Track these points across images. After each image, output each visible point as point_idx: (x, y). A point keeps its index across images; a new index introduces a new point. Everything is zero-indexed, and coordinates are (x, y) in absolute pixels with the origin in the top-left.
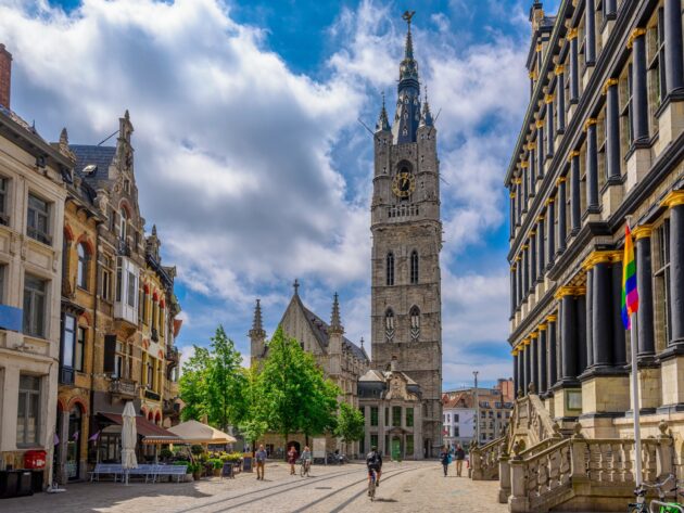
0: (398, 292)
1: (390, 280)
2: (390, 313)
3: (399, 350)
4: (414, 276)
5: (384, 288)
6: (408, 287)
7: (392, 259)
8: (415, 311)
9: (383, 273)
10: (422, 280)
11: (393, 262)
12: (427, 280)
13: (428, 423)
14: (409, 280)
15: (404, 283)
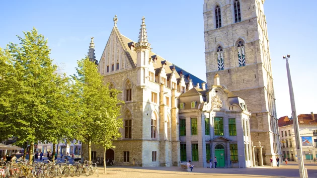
0: (225, 32)
1: (218, 24)
2: (220, 49)
3: (228, 75)
4: (238, 18)
5: (214, 31)
6: (232, 26)
7: (219, 9)
8: (240, 43)
9: (212, 21)
10: (244, 17)
11: (220, 12)
12: (247, 18)
13: (259, 134)
14: (233, 20)
15: (230, 23)
